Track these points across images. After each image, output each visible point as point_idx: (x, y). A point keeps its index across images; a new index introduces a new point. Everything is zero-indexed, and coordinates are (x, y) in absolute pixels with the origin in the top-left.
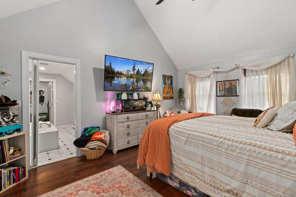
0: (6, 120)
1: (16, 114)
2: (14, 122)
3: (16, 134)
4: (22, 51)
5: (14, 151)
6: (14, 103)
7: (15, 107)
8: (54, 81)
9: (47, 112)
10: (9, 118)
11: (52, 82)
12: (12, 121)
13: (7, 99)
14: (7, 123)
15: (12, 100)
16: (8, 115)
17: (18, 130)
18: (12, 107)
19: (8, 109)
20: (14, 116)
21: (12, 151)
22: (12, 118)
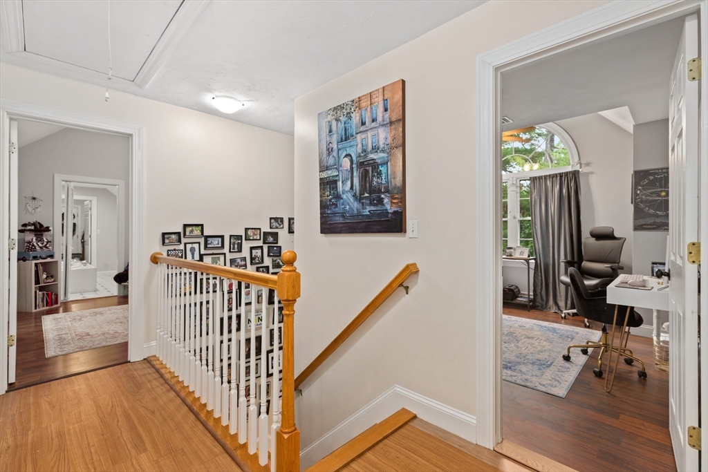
0: (40, 245)
1: (49, 240)
2: (47, 248)
3: (49, 260)
4: (55, 175)
5: (47, 277)
6: (47, 229)
7: (49, 233)
8: (94, 199)
9: (80, 252)
10: (43, 244)
11: (91, 201)
12: (45, 246)
13: (41, 225)
14: (41, 248)
15: (45, 226)
16: (42, 240)
17: (52, 256)
18: (46, 233)
19: (42, 235)
20: (48, 242)
21: (45, 276)
22: (45, 243)
